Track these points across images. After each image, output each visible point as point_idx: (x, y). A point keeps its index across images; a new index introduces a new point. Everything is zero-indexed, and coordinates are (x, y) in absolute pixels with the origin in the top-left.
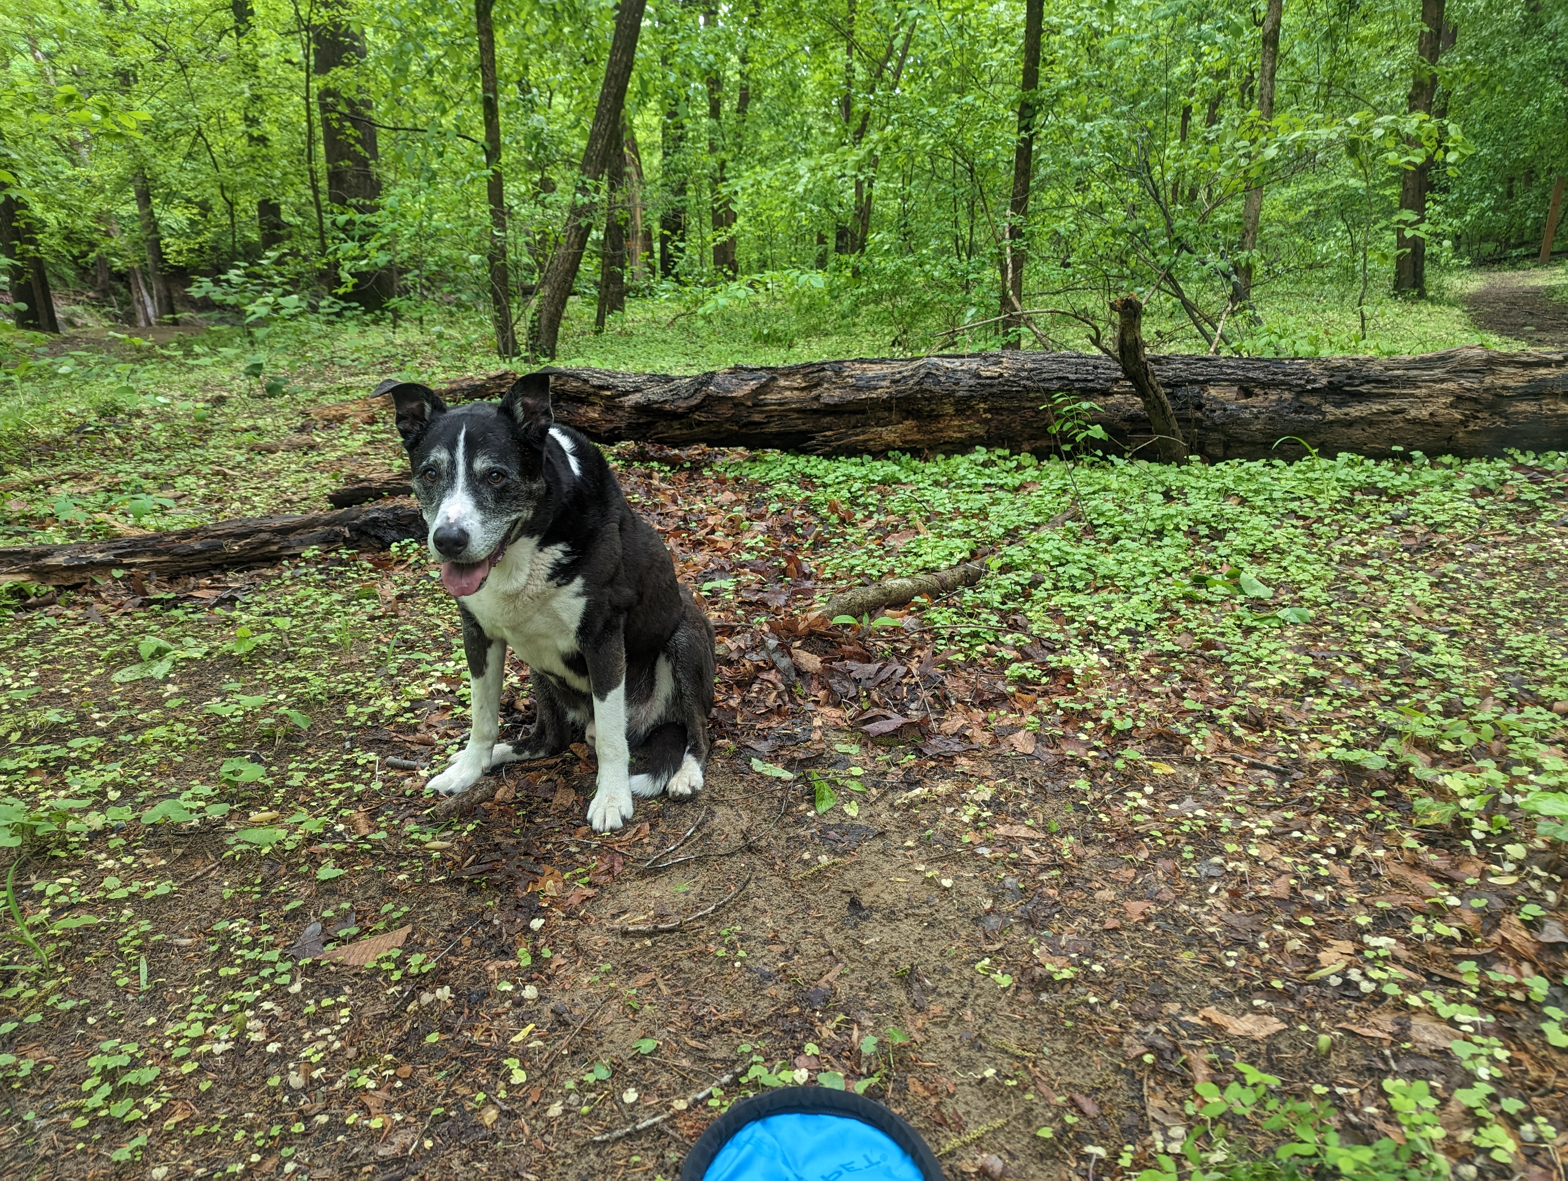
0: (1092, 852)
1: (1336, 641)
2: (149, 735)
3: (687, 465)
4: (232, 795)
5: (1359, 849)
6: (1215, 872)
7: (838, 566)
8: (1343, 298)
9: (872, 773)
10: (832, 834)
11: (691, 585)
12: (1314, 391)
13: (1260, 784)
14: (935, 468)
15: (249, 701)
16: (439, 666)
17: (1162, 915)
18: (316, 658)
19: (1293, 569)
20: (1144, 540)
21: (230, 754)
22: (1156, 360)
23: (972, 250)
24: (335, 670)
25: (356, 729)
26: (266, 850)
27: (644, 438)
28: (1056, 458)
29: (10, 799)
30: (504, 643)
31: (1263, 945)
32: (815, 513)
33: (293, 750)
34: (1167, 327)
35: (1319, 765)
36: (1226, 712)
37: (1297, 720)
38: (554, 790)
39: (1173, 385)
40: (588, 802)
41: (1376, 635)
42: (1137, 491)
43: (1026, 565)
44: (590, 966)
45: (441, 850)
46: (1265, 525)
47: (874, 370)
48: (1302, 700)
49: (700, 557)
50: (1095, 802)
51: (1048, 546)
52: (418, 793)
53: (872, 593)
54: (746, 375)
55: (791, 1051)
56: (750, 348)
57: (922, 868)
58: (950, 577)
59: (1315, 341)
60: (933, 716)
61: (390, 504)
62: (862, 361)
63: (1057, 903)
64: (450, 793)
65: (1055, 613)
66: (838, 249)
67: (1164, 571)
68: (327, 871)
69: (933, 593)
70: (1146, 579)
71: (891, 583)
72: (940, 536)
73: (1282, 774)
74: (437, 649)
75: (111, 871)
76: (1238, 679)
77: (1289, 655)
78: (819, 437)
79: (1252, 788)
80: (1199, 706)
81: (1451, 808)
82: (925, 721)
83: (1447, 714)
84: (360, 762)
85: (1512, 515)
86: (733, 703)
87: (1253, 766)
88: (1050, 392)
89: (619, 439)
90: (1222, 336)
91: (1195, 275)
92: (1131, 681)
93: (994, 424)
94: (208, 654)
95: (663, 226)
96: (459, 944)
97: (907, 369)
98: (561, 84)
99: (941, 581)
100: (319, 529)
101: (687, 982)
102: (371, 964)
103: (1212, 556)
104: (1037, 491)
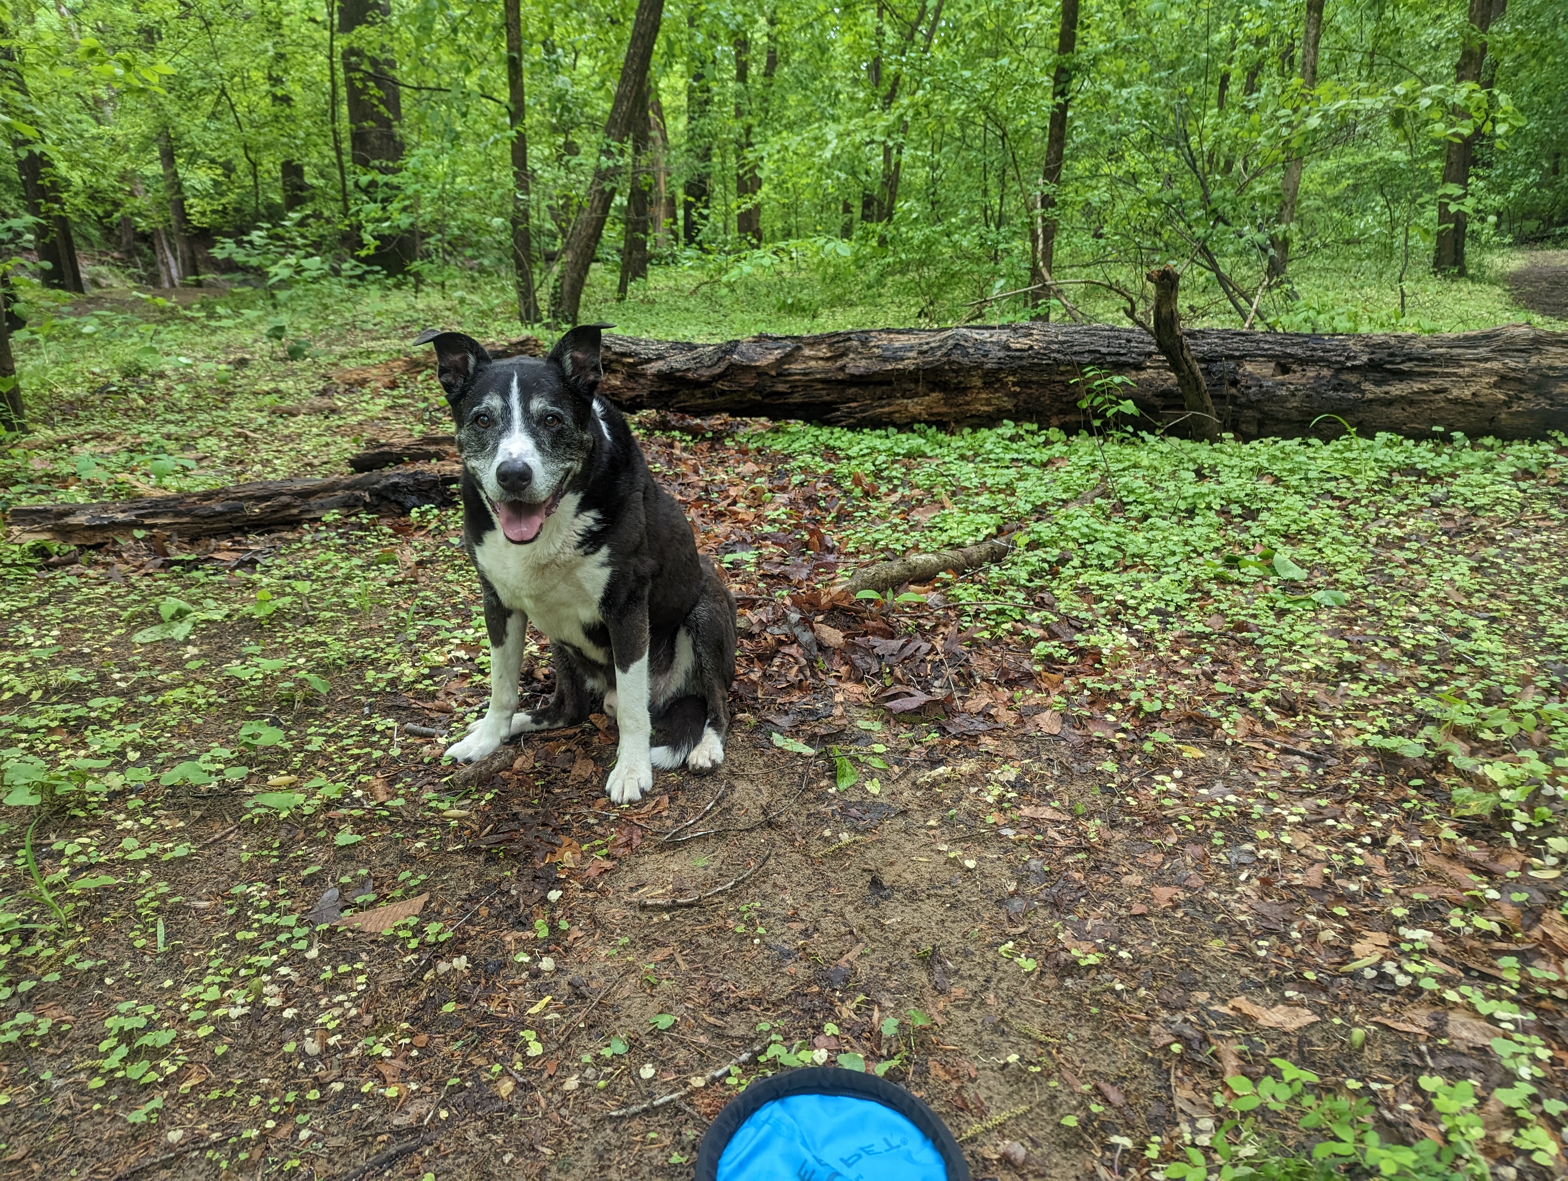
0: (1119, 835)
1: (1372, 625)
2: (169, 696)
3: (710, 435)
4: (251, 759)
5: (1396, 839)
6: (1245, 859)
7: (861, 541)
8: (1381, 274)
9: (894, 750)
10: (853, 811)
11: (713, 556)
12: (1354, 368)
13: (1292, 770)
14: (962, 441)
15: (269, 665)
16: (458, 633)
17: (1190, 901)
18: (336, 622)
19: (1328, 551)
20: (1175, 519)
21: (249, 717)
22: (1192, 335)
23: (1001, 220)
24: (355, 635)
25: (374, 694)
26: (284, 814)
27: (666, 406)
28: (1085, 433)
29: (30, 758)
31: (1295, 935)
32: (838, 486)
33: (312, 715)
34: (1200, 301)
35: (1354, 751)
36: (1258, 696)
37: (1333, 706)
38: (573, 761)
39: (1208, 360)
41: (1414, 620)
42: (1169, 469)
43: (1054, 543)
44: (608, 938)
45: (459, 819)
46: (1300, 506)
47: (902, 341)
48: (1336, 685)
49: (721, 529)
50: (1122, 785)
51: (1077, 523)
52: (437, 760)
53: (896, 568)
54: (770, 344)
55: (810, 1031)
56: (773, 318)
57: (945, 848)
58: (975, 552)
59: (1354, 317)
60: (957, 694)
61: (410, 469)
62: (889, 331)
63: (1083, 887)
64: (468, 761)
65: (1083, 592)
66: (864, 217)
67: (1194, 551)
68: (345, 837)
69: (958, 570)
70: (1177, 559)
71: (915, 558)
72: (966, 511)
73: (1315, 761)
74: (456, 616)
75: (129, 831)
76: (1271, 662)
77: (1324, 639)
78: (844, 408)
79: (1285, 774)
80: (1230, 689)
81: (1492, 799)
82: (949, 698)
83: (1487, 703)
84: (379, 728)
85: (1555, 499)
86: (753, 676)
87: (1285, 751)
88: (1081, 365)
89: (641, 407)
90: (1257, 312)
91: (1231, 249)
92: (1161, 663)
93: (1022, 397)
94: (228, 616)
95: (688, 192)
96: (477, 913)
97: (935, 340)
98: (586, 44)
99: (967, 557)
100: (340, 493)
101: (706, 957)
102: (387, 932)
103: (1244, 536)
104: (1065, 467)
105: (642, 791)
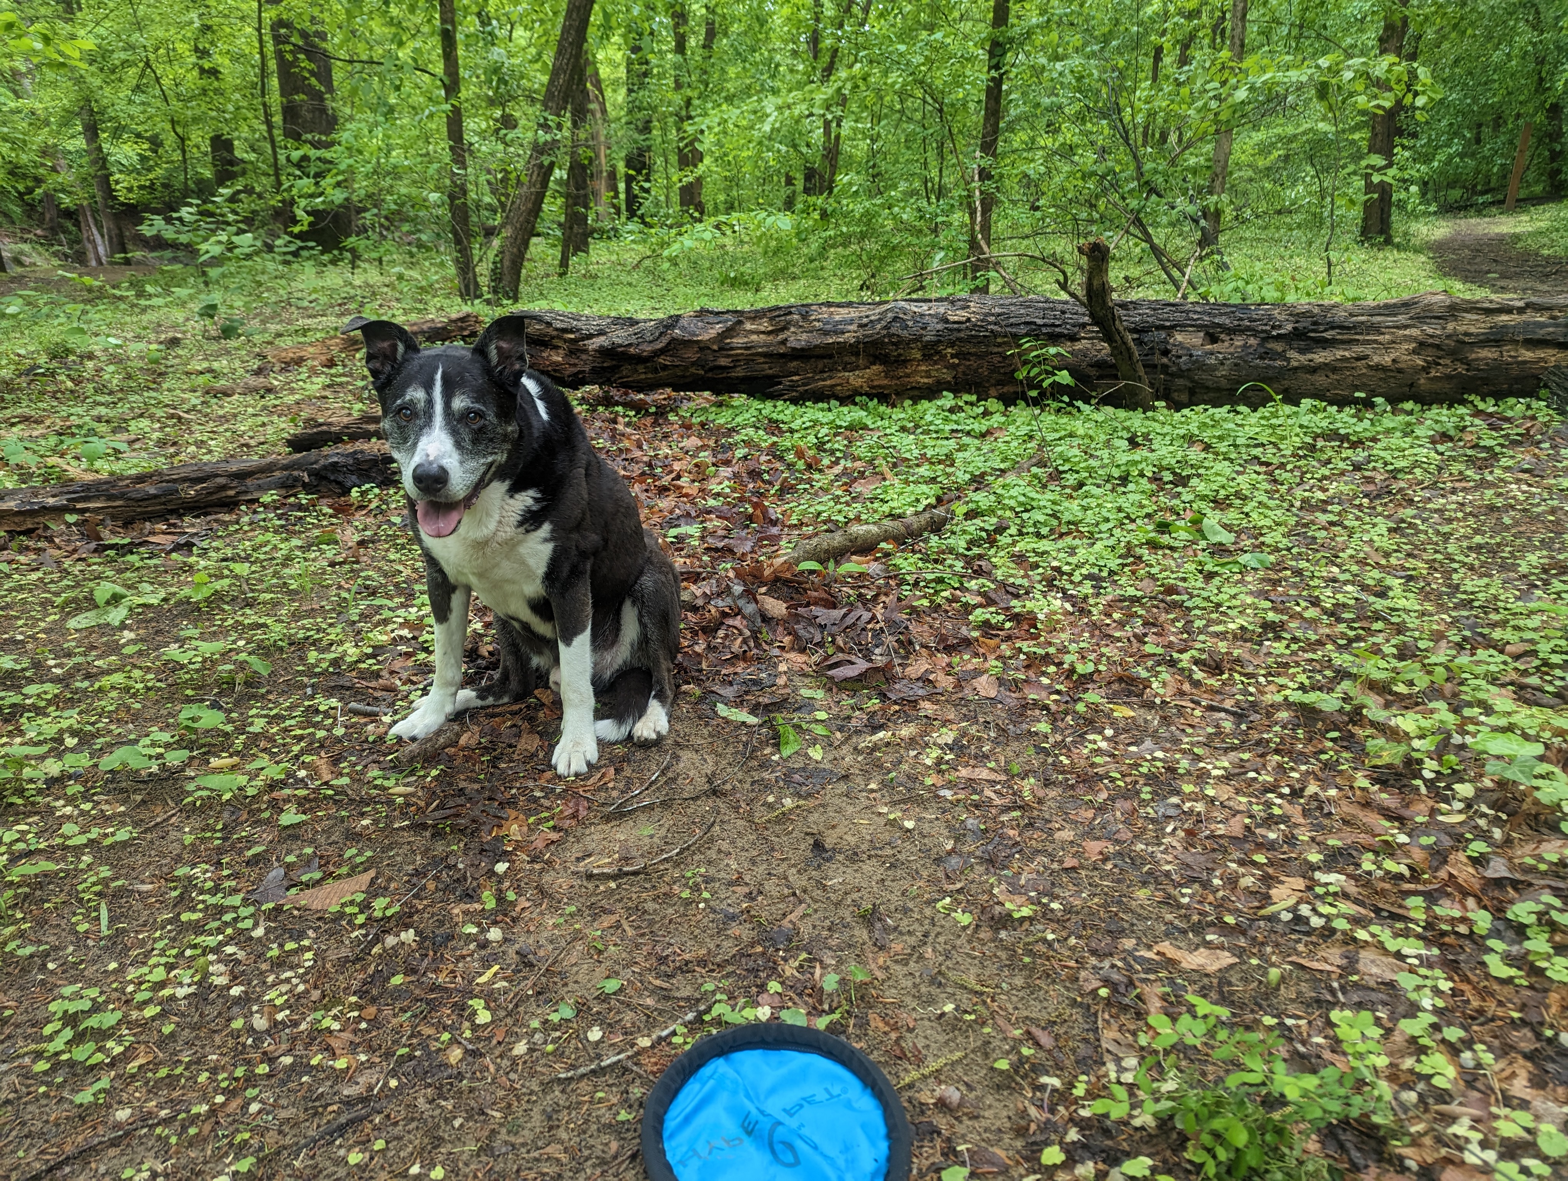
0: (1052, 793)
1: (1295, 586)
2: (105, 681)
3: (653, 410)
4: (192, 742)
5: (1312, 788)
6: (1172, 812)
7: (804, 513)
8: (1310, 244)
9: (836, 717)
10: (797, 777)
11: (657, 531)
12: (1279, 337)
13: (1218, 726)
14: (902, 414)
15: (208, 648)
16: (401, 612)
17: (1119, 854)
18: (276, 604)
19: (1254, 515)
20: (1109, 486)
21: (189, 700)
22: (1124, 306)
23: (941, 192)
24: (296, 616)
25: (317, 675)
26: (227, 796)
27: (609, 383)
28: (1023, 404)
30: (468, 589)
31: (1217, 882)
32: (781, 459)
33: (254, 697)
34: (1135, 272)
35: (1276, 707)
36: (1186, 656)
37: (1256, 664)
38: (519, 735)
39: (1140, 330)
40: (552, 747)
41: (1335, 580)
42: (1103, 437)
43: (991, 511)
44: (555, 909)
45: (405, 796)
46: (1227, 472)
47: (842, 314)
48: (1260, 644)
49: (665, 503)
50: (1056, 745)
51: (1014, 492)
52: (381, 739)
53: (837, 539)
54: (712, 318)
55: (754, 990)
56: (716, 291)
57: (885, 810)
58: (915, 523)
59: (1282, 287)
60: (897, 661)
61: (350, 448)
62: (829, 304)
63: (1017, 843)
64: (413, 739)
65: (1020, 559)
66: (807, 191)
67: (1128, 517)
68: (290, 817)
69: (899, 540)
70: (1110, 525)
71: (856, 529)
72: (907, 482)
73: (1239, 716)
74: (400, 595)
75: (69, 817)
76: (1199, 623)
77: (1249, 600)
78: (786, 382)
79: (1210, 730)
80: (1160, 650)
81: (1403, 748)
82: (889, 665)
83: (1401, 657)
84: (322, 708)
85: (1471, 461)
86: (697, 649)
87: (1211, 708)
88: (1017, 337)
89: (584, 383)
90: (1189, 282)
91: (1165, 220)
92: (1094, 626)
93: (961, 369)
94: (165, 600)
95: (628, 166)
96: (424, 888)
97: (874, 313)
98: (521, 16)
99: (907, 527)
100: (277, 474)
101: (652, 923)
102: (334, 908)
103: (1176, 502)
104: (1003, 437)
105: (589, 764)
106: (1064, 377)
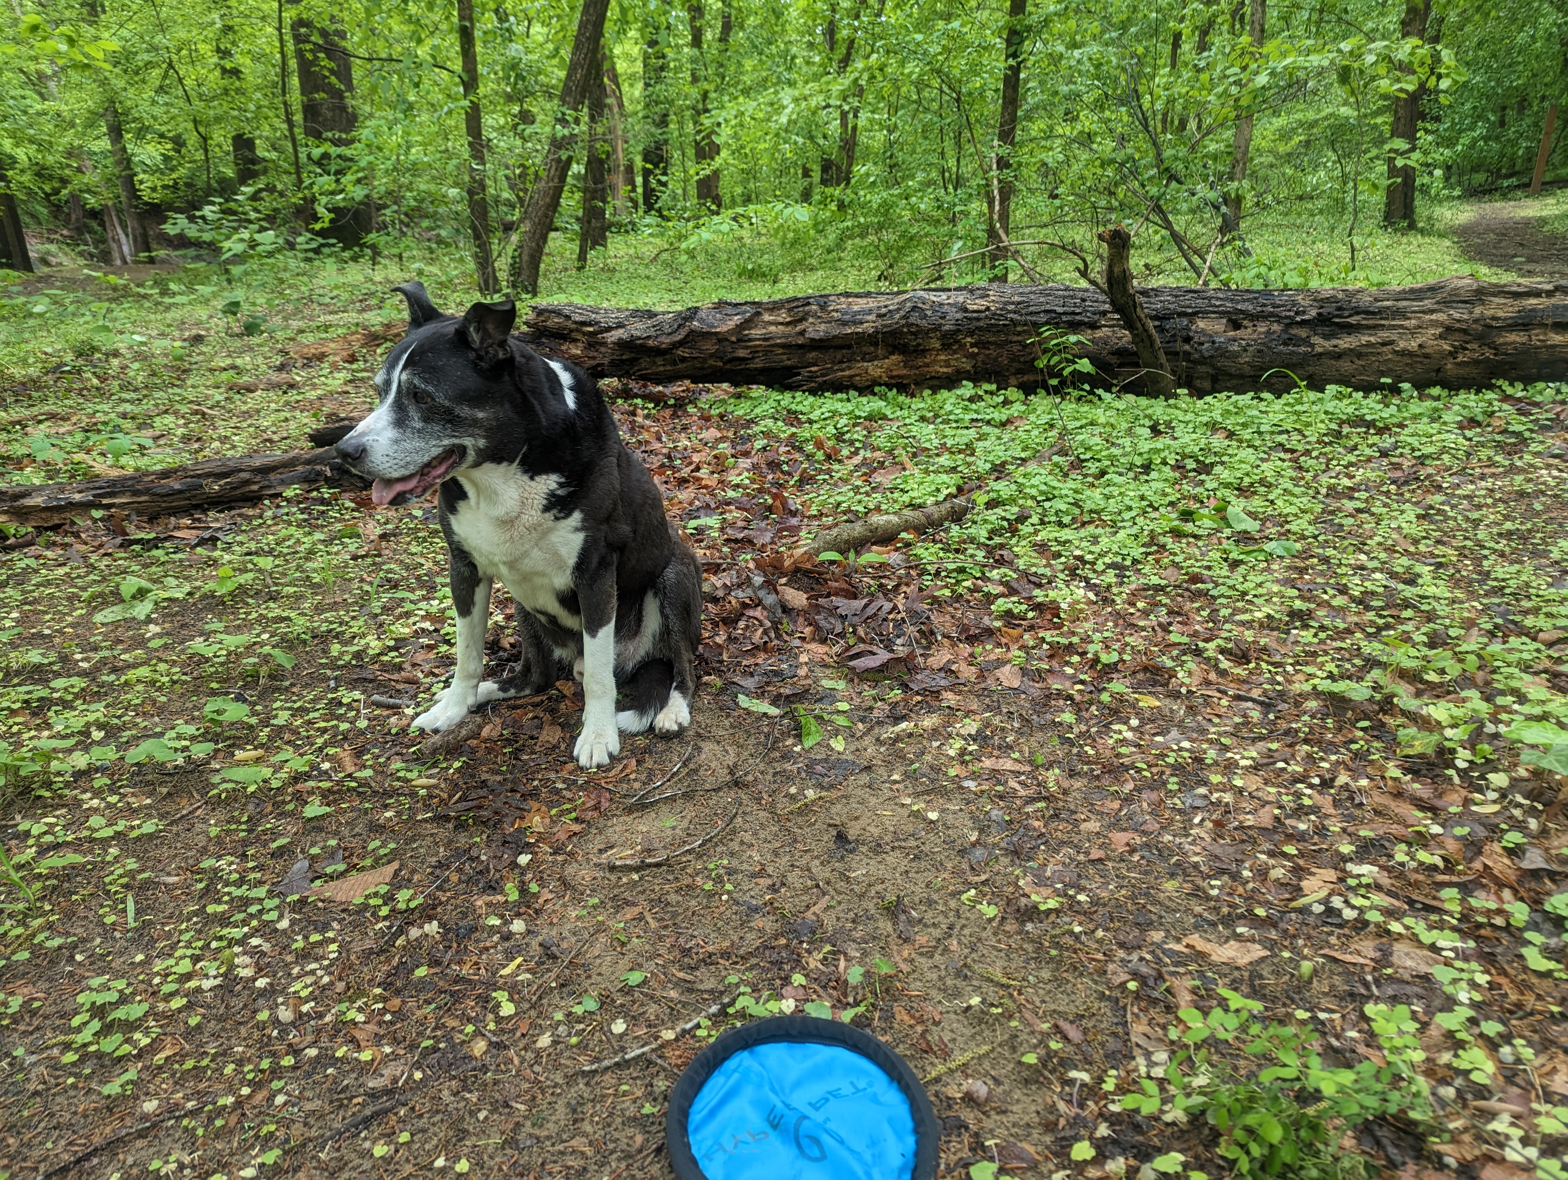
0: (1078, 784)
1: (1322, 574)
2: (132, 675)
3: (672, 402)
4: (217, 735)
5: (1343, 778)
6: (1199, 803)
7: (824, 503)
8: (1333, 229)
9: (858, 708)
10: (819, 768)
11: (677, 522)
12: (1303, 323)
13: (1245, 716)
14: (922, 403)
15: (233, 641)
16: (423, 605)
17: (1146, 845)
18: (299, 597)
19: (1279, 503)
20: (1131, 475)
21: (214, 693)
22: (1145, 293)
23: (959, 182)
24: (319, 609)
25: (340, 668)
26: (252, 789)
27: (628, 375)
28: (1043, 392)
31: (1246, 873)
32: (800, 450)
33: (278, 689)
34: (1155, 259)
35: (1304, 696)
36: (1211, 645)
37: (1284, 653)
38: (540, 727)
39: (1161, 317)
40: (574, 739)
41: (1362, 568)
42: (1125, 426)
43: (1013, 500)
44: (578, 899)
45: (427, 787)
46: (1252, 459)
47: (860, 304)
48: (1288, 633)
49: (685, 495)
50: (1081, 735)
51: (1035, 481)
52: (404, 731)
53: (858, 529)
54: (729, 310)
55: (778, 982)
56: (734, 284)
57: (908, 801)
58: (936, 513)
59: (1305, 273)
60: (919, 652)
62: (847, 295)
63: (1042, 835)
64: (436, 731)
65: (1042, 548)
66: (824, 182)
67: (1150, 505)
68: (314, 809)
69: (920, 530)
70: (1133, 513)
71: (877, 519)
72: (927, 472)
73: (1266, 706)
74: (421, 588)
75: (96, 810)
76: (1225, 612)
77: (1276, 588)
78: (805, 372)
79: (1237, 720)
80: (1185, 639)
81: (1435, 738)
82: (911, 656)
83: (1432, 645)
84: (345, 701)
85: (1500, 446)
86: (719, 640)
87: (1238, 698)
88: (1037, 326)
89: (603, 375)
90: (1211, 269)
91: (1185, 207)
92: (1117, 616)
93: (980, 358)
94: (190, 594)
95: (645, 160)
96: (447, 880)
97: (893, 303)
98: (538, 12)
99: (928, 517)
100: (300, 468)
101: (675, 915)
102: (359, 900)
103: (1199, 490)
104: (1023, 426)
106: (1085, 365)
